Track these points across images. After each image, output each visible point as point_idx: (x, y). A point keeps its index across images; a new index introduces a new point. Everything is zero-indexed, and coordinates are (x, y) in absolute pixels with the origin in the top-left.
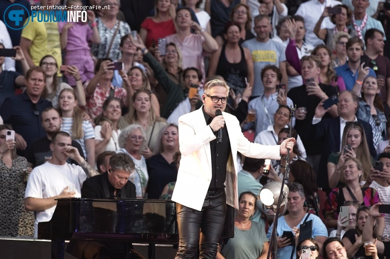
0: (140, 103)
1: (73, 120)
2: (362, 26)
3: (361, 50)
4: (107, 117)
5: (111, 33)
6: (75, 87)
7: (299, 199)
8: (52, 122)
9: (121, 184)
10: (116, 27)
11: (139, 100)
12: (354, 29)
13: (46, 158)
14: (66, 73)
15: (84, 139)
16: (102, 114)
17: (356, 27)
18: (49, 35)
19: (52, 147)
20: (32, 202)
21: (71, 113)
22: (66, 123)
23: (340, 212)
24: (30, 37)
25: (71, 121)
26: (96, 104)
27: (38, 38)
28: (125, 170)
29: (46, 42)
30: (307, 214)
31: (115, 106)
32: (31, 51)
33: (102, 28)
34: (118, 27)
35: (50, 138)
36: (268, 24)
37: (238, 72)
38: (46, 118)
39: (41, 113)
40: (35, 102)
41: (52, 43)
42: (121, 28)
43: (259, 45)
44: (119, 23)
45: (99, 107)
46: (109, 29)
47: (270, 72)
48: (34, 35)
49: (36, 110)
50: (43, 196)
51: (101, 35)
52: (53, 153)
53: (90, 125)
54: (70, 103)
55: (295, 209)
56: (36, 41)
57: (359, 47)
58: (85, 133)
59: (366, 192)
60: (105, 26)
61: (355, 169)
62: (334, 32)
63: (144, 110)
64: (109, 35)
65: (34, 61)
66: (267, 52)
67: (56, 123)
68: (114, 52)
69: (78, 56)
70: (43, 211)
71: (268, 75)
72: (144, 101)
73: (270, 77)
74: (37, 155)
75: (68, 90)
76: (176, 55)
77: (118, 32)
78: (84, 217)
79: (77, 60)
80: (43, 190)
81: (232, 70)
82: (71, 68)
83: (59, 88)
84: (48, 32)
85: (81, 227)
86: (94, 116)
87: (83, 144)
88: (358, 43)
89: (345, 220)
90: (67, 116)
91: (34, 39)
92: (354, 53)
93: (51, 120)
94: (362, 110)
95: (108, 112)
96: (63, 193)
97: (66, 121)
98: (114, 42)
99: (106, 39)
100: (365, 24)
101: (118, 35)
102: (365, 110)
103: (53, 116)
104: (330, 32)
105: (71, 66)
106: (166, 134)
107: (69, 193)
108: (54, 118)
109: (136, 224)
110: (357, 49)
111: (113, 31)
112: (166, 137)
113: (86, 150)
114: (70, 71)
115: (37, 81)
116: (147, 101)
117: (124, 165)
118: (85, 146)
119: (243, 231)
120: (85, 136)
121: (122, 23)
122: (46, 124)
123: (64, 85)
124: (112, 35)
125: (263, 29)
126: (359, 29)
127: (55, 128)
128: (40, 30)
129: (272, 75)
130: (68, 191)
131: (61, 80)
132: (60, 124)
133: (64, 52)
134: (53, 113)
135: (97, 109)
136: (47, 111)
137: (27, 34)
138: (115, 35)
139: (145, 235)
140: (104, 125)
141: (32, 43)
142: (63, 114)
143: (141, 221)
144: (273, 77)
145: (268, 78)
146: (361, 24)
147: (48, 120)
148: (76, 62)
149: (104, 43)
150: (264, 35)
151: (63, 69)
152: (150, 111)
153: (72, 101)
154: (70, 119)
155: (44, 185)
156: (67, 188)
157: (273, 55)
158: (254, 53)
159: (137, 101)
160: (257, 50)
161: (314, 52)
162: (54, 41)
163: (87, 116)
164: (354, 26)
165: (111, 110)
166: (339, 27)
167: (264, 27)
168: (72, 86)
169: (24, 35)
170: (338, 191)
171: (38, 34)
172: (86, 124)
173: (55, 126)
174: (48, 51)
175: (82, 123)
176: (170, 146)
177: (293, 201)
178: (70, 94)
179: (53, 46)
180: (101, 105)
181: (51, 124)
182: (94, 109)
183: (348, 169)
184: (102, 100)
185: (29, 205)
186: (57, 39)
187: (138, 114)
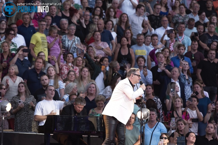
0: (84, 72)
1: (54, 80)
2: (182, 39)
3: (184, 50)
4: (68, 79)
5: (71, 42)
6: (54, 66)
7: (155, 115)
8: (45, 81)
9: (80, 110)
10: (73, 39)
11: (83, 71)
12: (179, 40)
13: (42, 97)
14: (50, 59)
15: (59, 89)
16: (67, 78)
17: (179, 39)
18: (42, 42)
19: (46, 92)
20: (37, 117)
21: (53, 77)
22: (51, 82)
23: (171, 121)
24: (34, 43)
25: (53, 81)
26: (64, 73)
27: (38, 43)
28: (81, 104)
29: (41, 45)
30: (158, 122)
31: (72, 74)
32: (35, 49)
33: (67, 40)
34: (75, 39)
35: (45, 89)
36: (143, 38)
37: (126, 59)
38: (42, 79)
39: (40, 78)
40: (38, 73)
41: (43, 46)
42: (76, 40)
43: (138, 47)
44: (75, 38)
45: (66, 74)
46: (70, 40)
47: (141, 59)
48: (36, 42)
49: (39, 76)
50: (42, 115)
51: (66, 43)
52: (47, 95)
53: (62, 83)
54: (53, 73)
55: (153, 120)
56: (37, 45)
57: (183, 48)
58: (60, 86)
59: (183, 113)
60: (68, 39)
61: (180, 102)
62: (169, 41)
63: (85, 76)
64: (70, 43)
65: (36, 54)
66: (142, 51)
67: (47, 81)
68: (72, 51)
69: (55, 52)
70: (42, 121)
71: (140, 60)
72: (86, 72)
73: (141, 61)
74: (39, 96)
75: (51, 67)
76: (93, 51)
77: (74, 42)
78: (59, 124)
79: (55, 54)
80: (42, 112)
81: (123, 58)
82: (53, 57)
83: (47, 66)
84: (42, 41)
85: (57, 128)
86: (63, 78)
87: (59, 91)
88: (183, 47)
89: (173, 124)
90: (52, 79)
91: (36, 44)
92: (181, 51)
93: (45, 80)
94: (182, 78)
95: (69, 77)
96: (51, 113)
97: (51, 81)
98: (72, 46)
99: (69, 45)
100: (183, 38)
101: (74, 43)
102: (183, 78)
103: (45, 78)
104: (167, 41)
105: (53, 56)
106: (90, 87)
107: (54, 113)
108: (46, 79)
109: (82, 127)
110: (182, 49)
111: (72, 41)
112: (90, 89)
113: (60, 94)
114: (52, 58)
115: (39, 63)
116: (87, 72)
117: (80, 102)
118: (60, 92)
119: (129, 130)
120: (60, 88)
121: (76, 37)
122: (42, 82)
123: (49, 65)
124: (71, 43)
125: (141, 41)
126: (181, 40)
127: (46, 84)
128: (38, 40)
129: (142, 60)
130: (53, 112)
131: (48, 62)
132: (49, 82)
133: (49, 50)
134: (45, 77)
135: (65, 75)
136: (43, 76)
137: (33, 42)
138: (73, 43)
139: (86, 131)
140: (67, 83)
141: (35, 46)
142: (50, 77)
143: (84, 125)
144: (142, 61)
145: (140, 62)
146: (182, 38)
147: (43, 80)
148: (54, 55)
149: (67, 47)
150: (141, 43)
151: (49, 58)
152: (88, 76)
153: (54, 71)
154: (53, 80)
155: (42, 110)
156: (53, 111)
157: (145, 52)
158: (136, 51)
159: (82, 72)
160: (137, 50)
161: (163, 50)
162: (44, 45)
163: (61, 79)
164: (178, 39)
165: (70, 76)
166: (171, 39)
167: (141, 39)
168: (53, 66)
169: (31, 42)
170: (172, 113)
171: (37, 42)
172: (60, 82)
173: (46, 83)
174: (42, 49)
175: (58, 82)
176: (91, 93)
177: (152, 115)
178: (52, 69)
179: (44, 47)
180: (67, 74)
181: (44, 82)
182: (64, 75)
183: (177, 102)
184: (67, 71)
185: (36, 118)
186: (46, 44)
187: (82, 78)
